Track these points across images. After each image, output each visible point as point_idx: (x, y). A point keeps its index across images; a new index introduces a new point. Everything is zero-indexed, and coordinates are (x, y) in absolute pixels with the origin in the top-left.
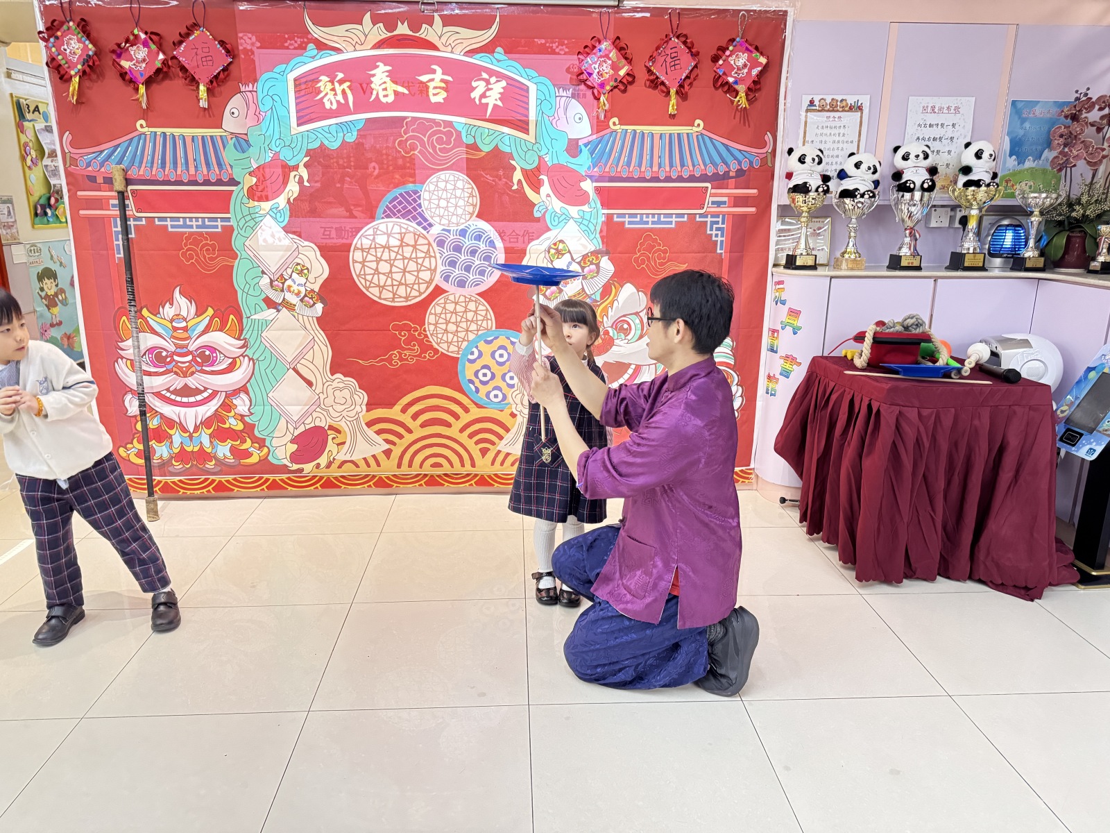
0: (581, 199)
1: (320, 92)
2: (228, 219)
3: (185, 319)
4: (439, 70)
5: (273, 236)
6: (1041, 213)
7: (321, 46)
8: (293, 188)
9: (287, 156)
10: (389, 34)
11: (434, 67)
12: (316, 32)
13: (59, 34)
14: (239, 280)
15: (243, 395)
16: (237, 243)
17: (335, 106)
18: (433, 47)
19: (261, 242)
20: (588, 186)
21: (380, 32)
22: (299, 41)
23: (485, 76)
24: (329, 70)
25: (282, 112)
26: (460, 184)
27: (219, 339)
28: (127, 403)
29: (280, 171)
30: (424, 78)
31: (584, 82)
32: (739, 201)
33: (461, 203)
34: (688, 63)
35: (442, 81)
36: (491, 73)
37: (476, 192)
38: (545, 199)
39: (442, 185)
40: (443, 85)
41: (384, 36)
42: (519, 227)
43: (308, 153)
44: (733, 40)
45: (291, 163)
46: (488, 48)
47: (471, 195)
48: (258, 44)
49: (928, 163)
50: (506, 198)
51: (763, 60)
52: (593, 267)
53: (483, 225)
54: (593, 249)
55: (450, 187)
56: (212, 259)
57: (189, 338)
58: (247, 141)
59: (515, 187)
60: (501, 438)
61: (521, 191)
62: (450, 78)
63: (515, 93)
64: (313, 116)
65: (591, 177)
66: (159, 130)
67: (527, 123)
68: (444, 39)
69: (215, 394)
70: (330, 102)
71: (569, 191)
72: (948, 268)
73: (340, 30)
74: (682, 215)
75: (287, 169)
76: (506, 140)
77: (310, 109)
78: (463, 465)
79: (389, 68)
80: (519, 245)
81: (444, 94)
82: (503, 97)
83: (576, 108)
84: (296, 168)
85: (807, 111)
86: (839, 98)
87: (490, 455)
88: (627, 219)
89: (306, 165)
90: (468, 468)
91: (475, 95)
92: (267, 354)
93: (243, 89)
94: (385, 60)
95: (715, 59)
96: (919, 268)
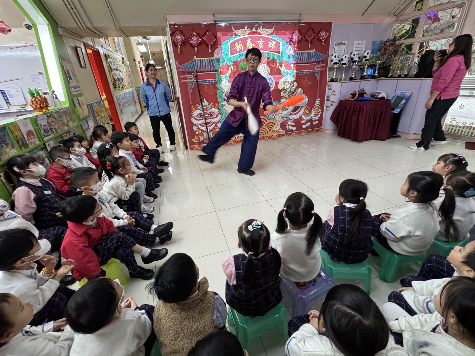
0: (291, 69)
1: (235, 46)
2: (215, 80)
3: (206, 106)
4: (261, 40)
5: (225, 83)
6: (379, 66)
7: (236, 35)
8: (230, 71)
9: (228, 63)
10: (251, 31)
11: (261, 39)
12: (235, 31)
13: (175, 34)
14: (218, 95)
15: (219, 123)
16: (218, 86)
17: (239, 50)
18: (260, 34)
19: (223, 85)
20: (292, 66)
21: (248, 31)
22: (231, 34)
23: (271, 40)
24: (238, 41)
25: (227, 52)
26: (266, 67)
27: (214, 110)
28: (193, 128)
29: (227, 67)
30: (258, 42)
31: (292, 41)
32: (322, 67)
33: (266, 72)
34: (313, 35)
35: (262, 42)
36: (273, 40)
37: (269, 69)
38: (283, 69)
39: (262, 68)
40: (262, 43)
41: (250, 32)
42: (278, 76)
43: (233, 62)
44: (322, 29)
45: (229, 65)
46: (272, 34)
47: (268, 70)
48: (222, 35)
49: (358, 56)
50: (275, 70)
51: (328, 34)
52: (293, 85)
53: (271, 76)
54: (293, 80)
55: (264, 68)
56: (212, 90)
57: (207, 110)
58: (219, 60)
59: (277, 67)
60: (273, 127)
61: (278, 68)
62: (264, 42)
63: (278, 44)
64: (234, 53)
65: (293, 63)
66: (199, 59)
67: (280, 51)
68: (263, 32)
69: (213, 123)
70: (238, 50)
71: (288, 67)
72: (360, 79)
73: (240, 31)
74: (310, 71)
75: (229, 66)
76: (276, 56)
77: (233, 52)
78: (266, 134)
79: (251, 40)
80: (278, 81)
81: (263, 46)
82: (275, 46)
83: (290, 47)
84: (230, 66)
85: (335, 45)
86: (341, 42)
87: (271, 131)
88: (300, 73)
89: (233, 65)
90: (267, 135)
91: (269, 45)
92: (224, 112)
93: (218, 47)
94: (250, 37)
95: (318, 34)
96: (356, 80)
